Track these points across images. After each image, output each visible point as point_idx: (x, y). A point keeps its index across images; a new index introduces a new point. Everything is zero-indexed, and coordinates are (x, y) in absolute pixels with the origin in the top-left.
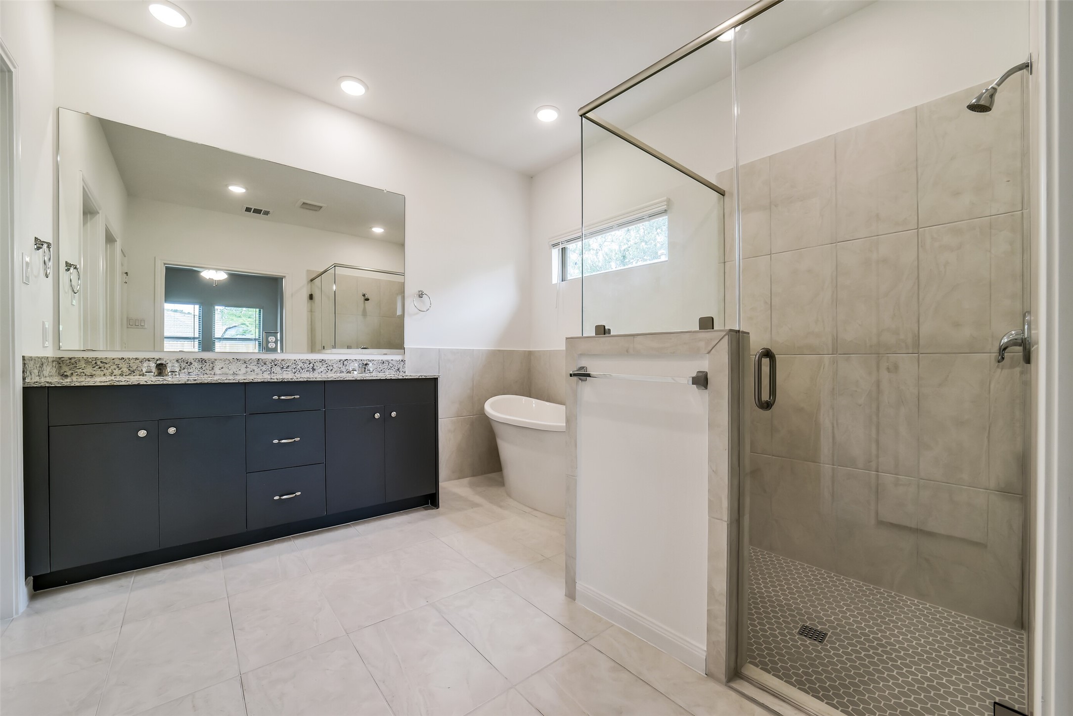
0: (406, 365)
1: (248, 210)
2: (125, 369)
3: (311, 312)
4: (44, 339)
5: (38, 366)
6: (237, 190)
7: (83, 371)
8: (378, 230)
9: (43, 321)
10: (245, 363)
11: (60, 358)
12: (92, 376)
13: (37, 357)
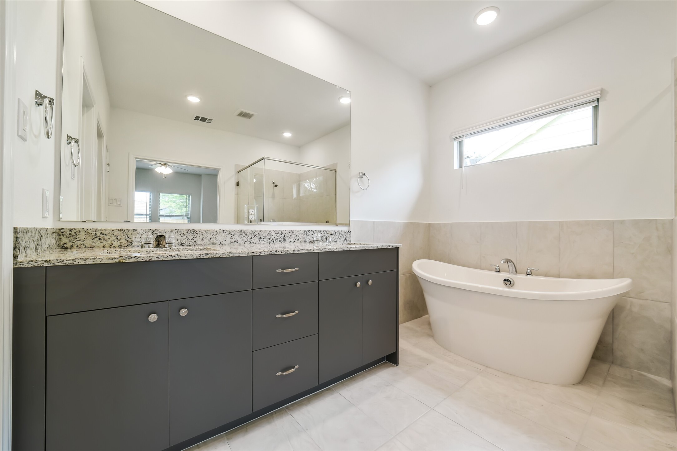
0: (351, 236)
1: (197, 118)
2: (123, 241)
3: (238, 195)
4: (44, 209)
5: (35, 239)
6: (194, 99)
7: (83, 242)
8: (287, 135)
9: (43, 189)
10: (230, 234)
11: (60, 229)
12: (92, 248)
13: (34, 228)
